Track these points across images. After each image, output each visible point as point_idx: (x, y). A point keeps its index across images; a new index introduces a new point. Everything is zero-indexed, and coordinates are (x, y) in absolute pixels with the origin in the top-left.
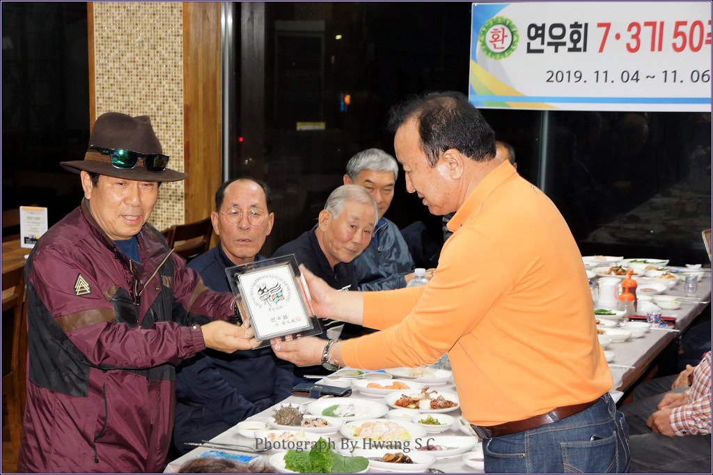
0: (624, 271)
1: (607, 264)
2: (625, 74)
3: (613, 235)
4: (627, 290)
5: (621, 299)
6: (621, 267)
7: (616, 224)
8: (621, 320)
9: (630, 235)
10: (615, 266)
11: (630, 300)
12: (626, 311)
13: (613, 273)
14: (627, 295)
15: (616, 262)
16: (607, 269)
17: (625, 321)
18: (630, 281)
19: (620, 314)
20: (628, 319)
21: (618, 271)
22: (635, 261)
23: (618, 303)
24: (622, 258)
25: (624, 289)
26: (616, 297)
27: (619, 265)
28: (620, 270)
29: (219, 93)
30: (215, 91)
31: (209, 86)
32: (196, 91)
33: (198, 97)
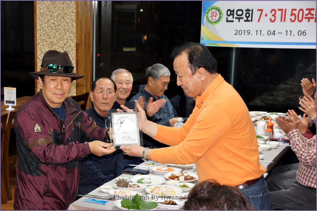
0: (267, 118)
1: (260, 115)
2: (269, 32)
3: (262, 101)
4: (269, 127)
5: (267, 131)
6: (266, 116)
7: (264, 97)
8: (266, 140)
9: (270, 102)
10: (264, 116)
11: (271, 132)
12: (269, 136)
13: (263, 119)
14: (269, 130)
15: (264, 114)
16: (260, 117)
17: (268, 141)
18: (270, 123)
19: (266, 138)
20: (269, 140)
21: (265, 118)
22: (272, 114)
23: (265, 133)
24: (267, 112)
25: (268, 127)
26: (264, 130)
27: (265, 115)
28: (266, 118)
29: (91, 38)
30: (90, 37)
31: (87, 35)
32: (81, 37)
33: (82, 39)
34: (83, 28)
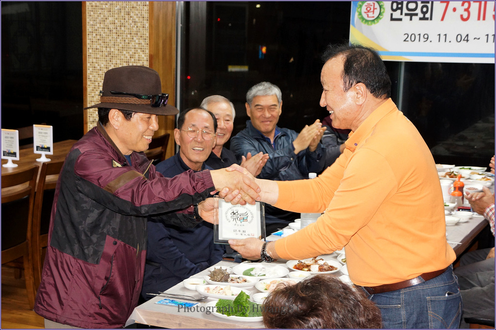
0: (455, 175)
1: (443, 170)
2: (459, 37)
4: (457, 189)
5: (453, 195)
8: (452, 210)
9: (461, 150)
11: (459, 196)
12: (456, 203)
13: (447, 176)
14: (457, 193)
15: (450, 169)
16: (443, 174)
17: (455, 211)
18: (459, 183)
19: (452, 205)
20: (457, 209)
22: (463, 168)
23: (451, 198)
24: (454, 165)
25: (455, 188)
26: (449, 193)
27: (452, 171)
28: (452, 174)
29: (174, 46)
30: (171, 45)
31: (167, 41)
32: (157, 45)
33: (159, 49)
34: (161, 30)
